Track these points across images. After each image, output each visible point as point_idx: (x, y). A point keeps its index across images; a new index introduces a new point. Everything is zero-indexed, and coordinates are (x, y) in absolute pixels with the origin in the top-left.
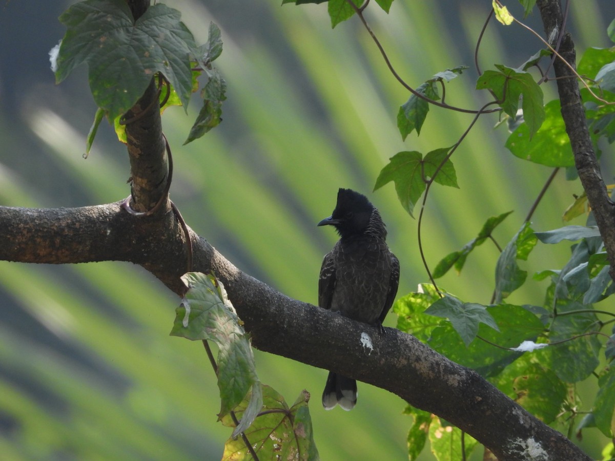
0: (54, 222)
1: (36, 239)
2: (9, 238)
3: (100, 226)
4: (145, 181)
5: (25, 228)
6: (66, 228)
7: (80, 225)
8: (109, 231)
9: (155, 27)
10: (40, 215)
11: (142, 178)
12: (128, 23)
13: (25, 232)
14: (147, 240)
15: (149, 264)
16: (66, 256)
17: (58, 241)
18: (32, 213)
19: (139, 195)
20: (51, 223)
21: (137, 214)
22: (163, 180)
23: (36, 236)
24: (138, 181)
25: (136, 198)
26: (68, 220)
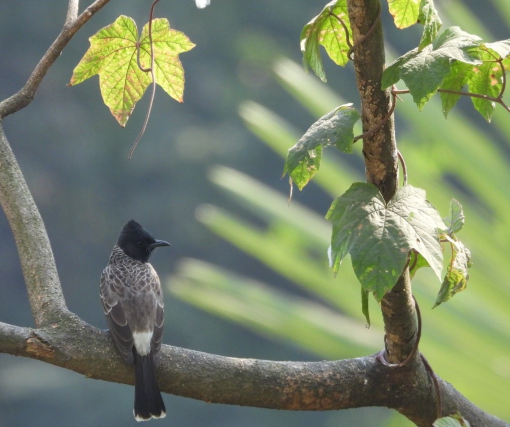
0: (317, 374)
1: (302, 389)
2: (278, 390)
3: (358, 377)
4: (397, 337)
5: (292, 380)
6: (328, 379)
7: (341, 376)
8: (366, 381)
9: (404, 208)
10: (305, 368)
11: (394, 334)
12: (380, 207)
13: (292, 384)
14: (400, 388)
15: (403, 409)
16: (329, 404)
17: (321, 390)
18: (297, 367)
19: (392, 349)
20: (315, 375)
21: (391, 365)
22: (413, 335)
23: (302, 386)
24: (391, 337)
25: (390, 351)
26: (330, 372)
